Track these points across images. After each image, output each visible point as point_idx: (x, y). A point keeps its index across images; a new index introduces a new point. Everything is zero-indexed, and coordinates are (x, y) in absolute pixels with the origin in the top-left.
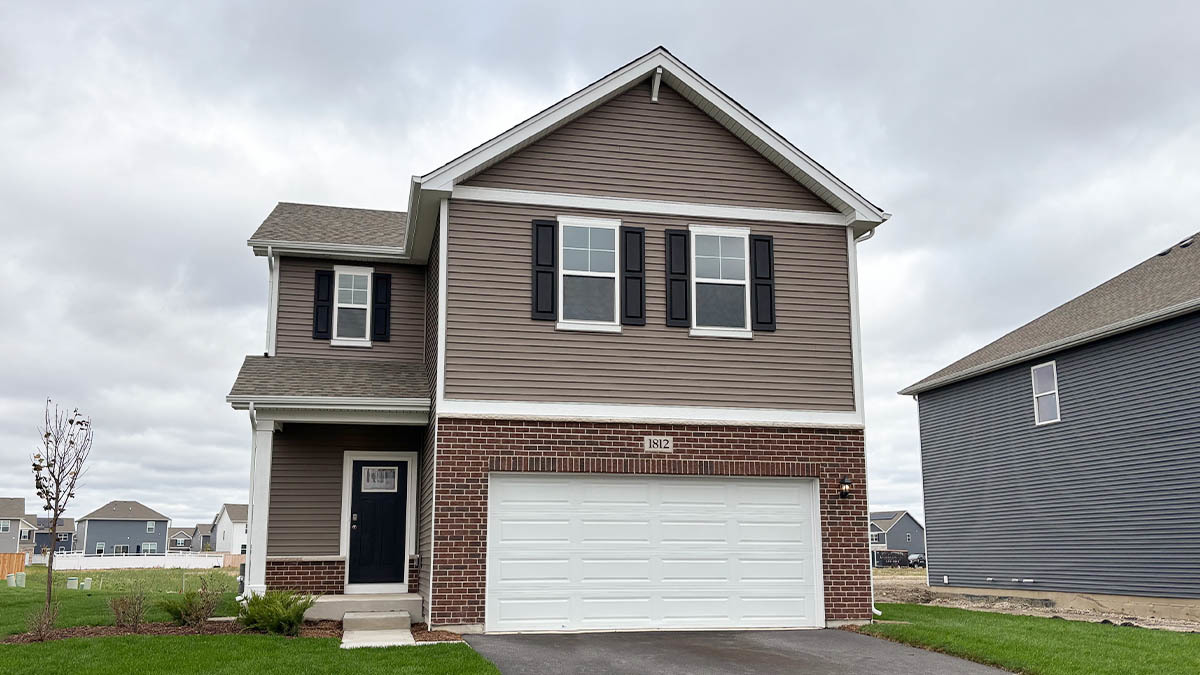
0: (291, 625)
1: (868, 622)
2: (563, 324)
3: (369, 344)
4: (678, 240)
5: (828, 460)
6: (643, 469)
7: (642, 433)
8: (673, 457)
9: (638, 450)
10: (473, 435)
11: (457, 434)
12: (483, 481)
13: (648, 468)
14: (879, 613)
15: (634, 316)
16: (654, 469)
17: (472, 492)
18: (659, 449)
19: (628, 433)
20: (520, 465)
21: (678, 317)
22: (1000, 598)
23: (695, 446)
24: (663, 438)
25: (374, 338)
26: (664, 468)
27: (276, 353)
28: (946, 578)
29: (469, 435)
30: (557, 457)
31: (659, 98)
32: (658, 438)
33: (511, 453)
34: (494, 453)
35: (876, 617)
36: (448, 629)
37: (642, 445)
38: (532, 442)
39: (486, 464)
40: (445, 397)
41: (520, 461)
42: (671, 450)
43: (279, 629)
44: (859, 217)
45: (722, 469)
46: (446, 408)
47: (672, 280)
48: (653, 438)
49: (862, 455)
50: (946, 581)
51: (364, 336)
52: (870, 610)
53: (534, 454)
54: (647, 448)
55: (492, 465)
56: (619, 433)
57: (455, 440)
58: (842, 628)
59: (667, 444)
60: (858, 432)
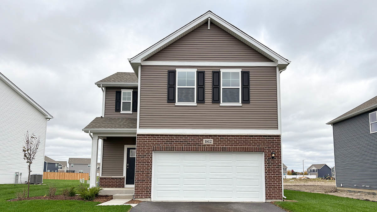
0: (90, 197)
1: (281, 201)
2: (177, 104)
3: (132, 113)
4: (216, 74)
5: (267, 146)
6: (203, 150)
7: (202, 138)
8: (213, 146)
9: (202, 144)
10: (148, 139)
11: (143, 139)
12: (151, 154)
13: (204, 149)
14: (286, 197)
15: (201, 100)
16: (206, 150)
17: (147, 157)
18: (208, 143)
19: (198, 138)
20: (163, 149)
21: (216, 100)
22: (359, 192)
23: (220, 142)
24: (210, 139)
25: (133, 111)
26: (210, 149)
27: (105, 116)
28: (341, 184)
29: (146, 139)
30: (174, 146)
31: (210, 28)
32: (208, 139)
33: (160, 145)
34: (154, 145)
35: (284, 198)
36: (139, 200)
37: (203, 142)
38: (167, 142)
39: (152, 149)
40: (139, 128)
41: (163, 148)
42: (212, 143)
43: (87, 199)
44: (279, 63)
45: (230, 149)
46: (140, 131)
47: (214, 88)
48: (206, 139)
49: (280, 144)
50: (342, 186)
51: (130, 110)
52: (282, 197)
53: (167, 145)
54: (204, 143)
55: (154, 149)
56: (195, 138)
57: (142, 141)
58: (271, 202)
59: (211, 141)
60: (278, 137)
